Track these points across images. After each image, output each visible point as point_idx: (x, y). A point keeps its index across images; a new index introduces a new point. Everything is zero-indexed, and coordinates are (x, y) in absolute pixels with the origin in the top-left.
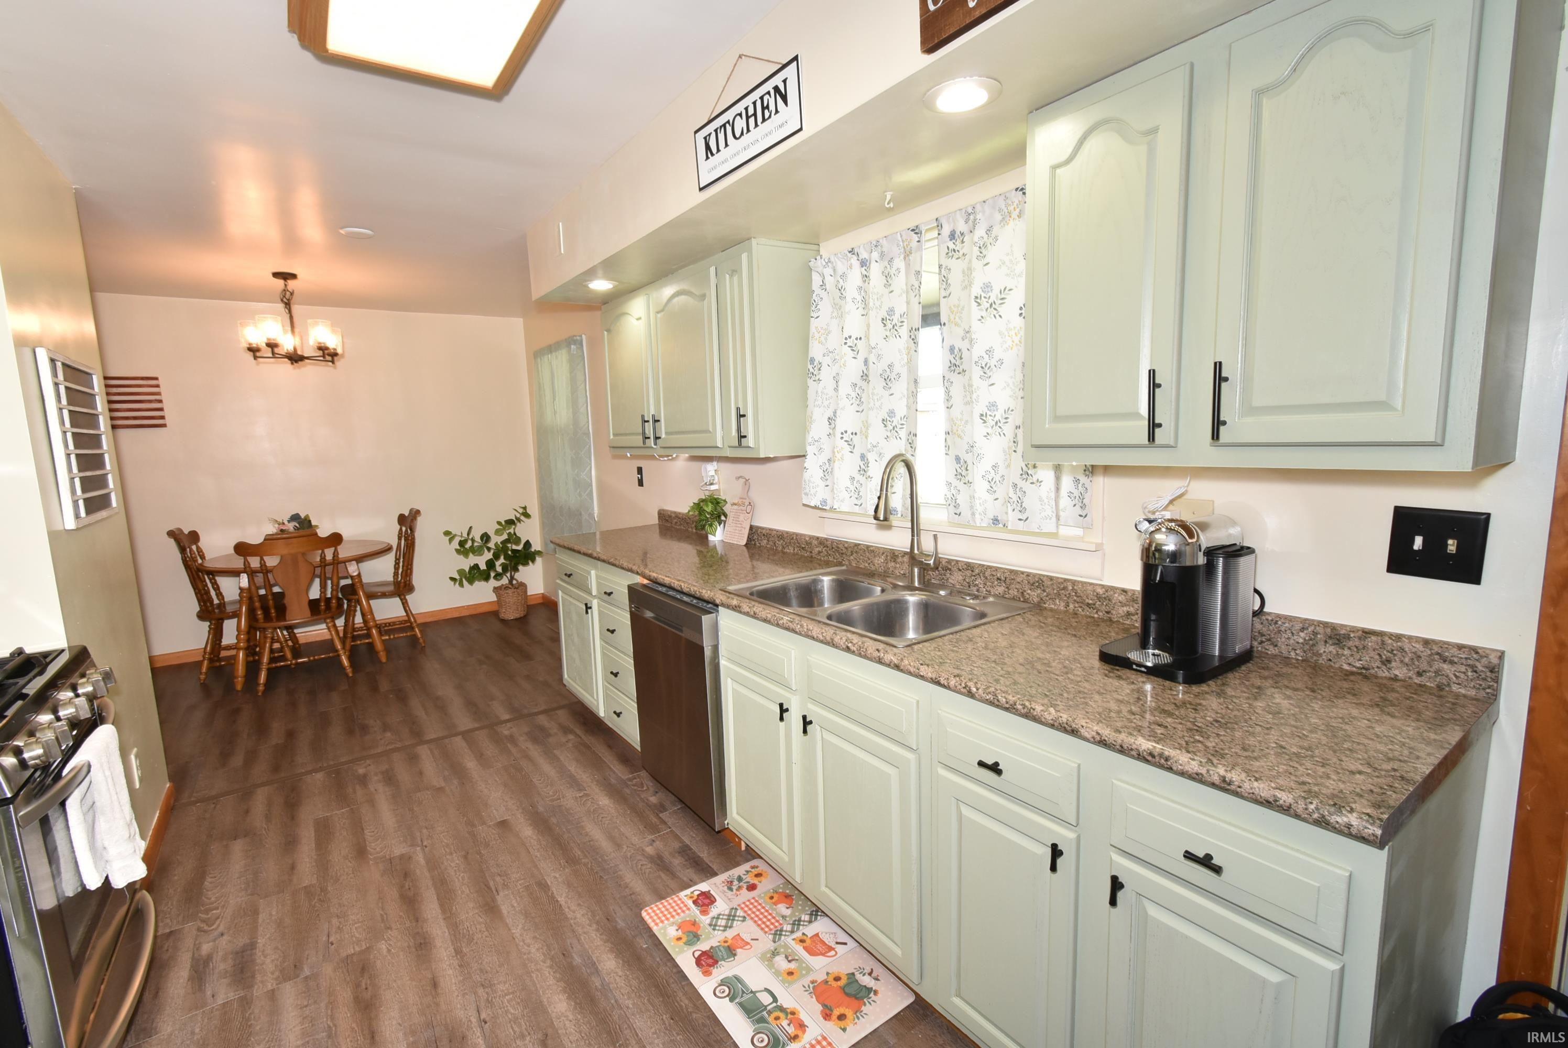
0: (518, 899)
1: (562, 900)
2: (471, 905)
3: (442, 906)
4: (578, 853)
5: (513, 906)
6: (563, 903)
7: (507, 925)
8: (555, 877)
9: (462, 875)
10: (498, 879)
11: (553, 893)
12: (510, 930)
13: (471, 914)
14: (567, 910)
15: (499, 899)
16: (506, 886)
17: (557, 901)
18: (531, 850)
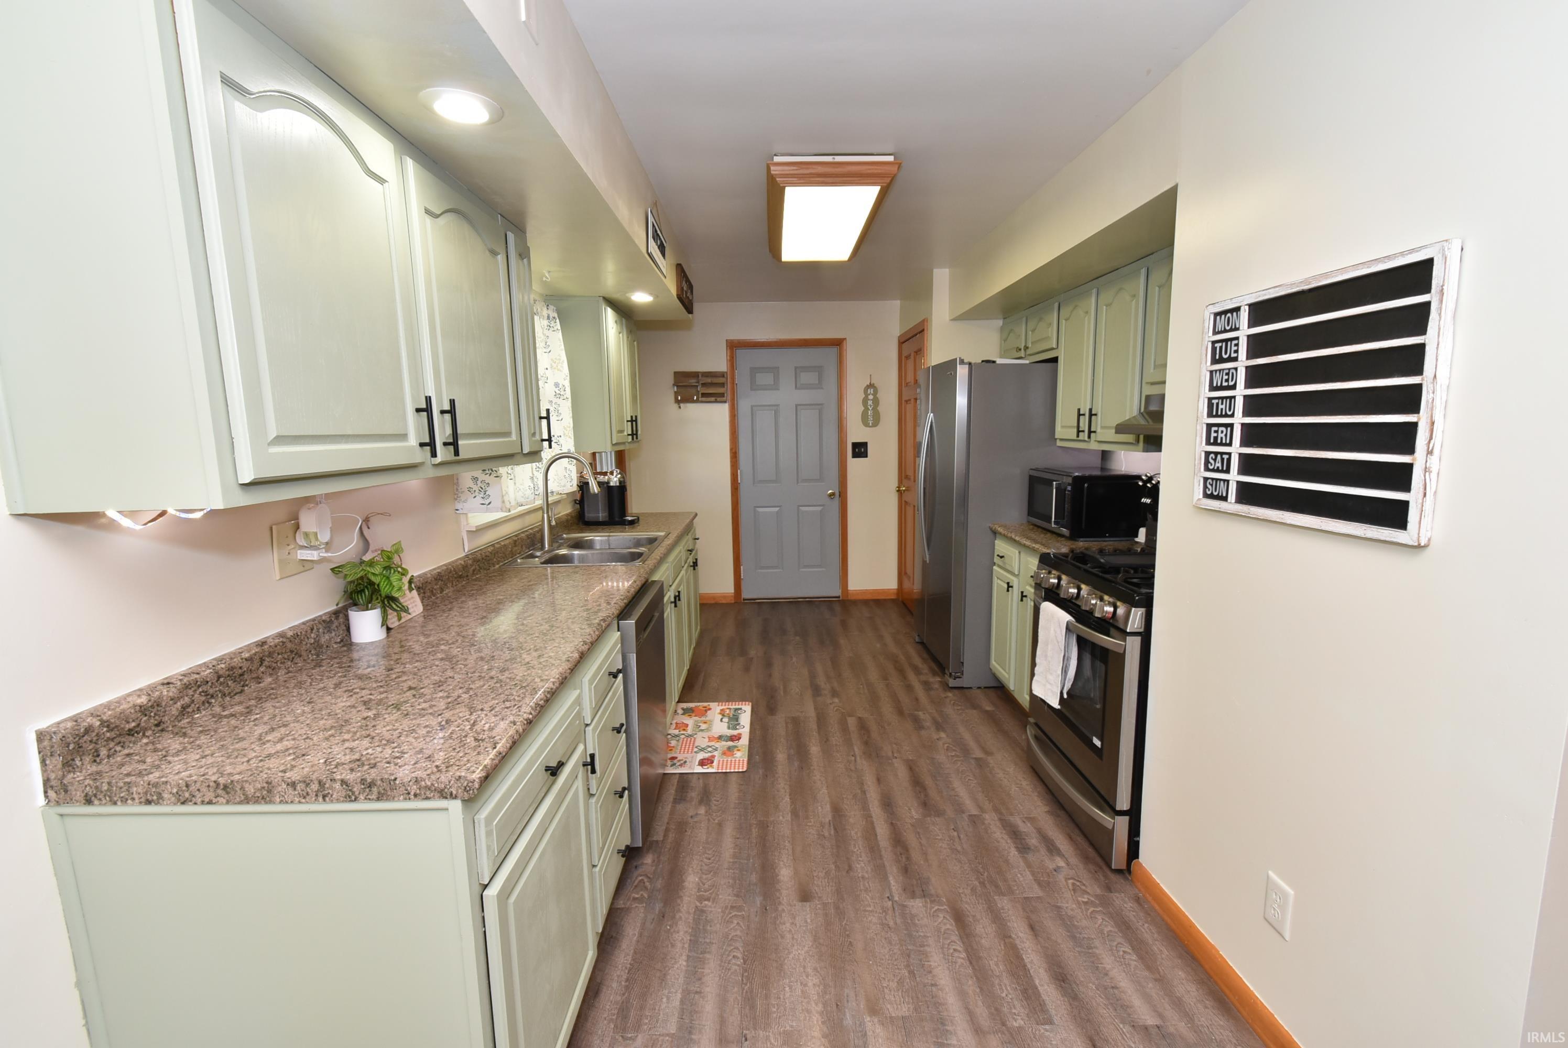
0: (816, 812)
1: (787, 799)
2: (851, 820)
3: (873, 828)
4: (755, 831)
5: (822, 807)
6: (788, 796)
7: (829, 797)
8: (783, 817)
9: (855, 850)
10: (826, 834)
11: (791, 806)
12: (828, 793)
13: (852, 813)
14: (788, 791)
15: (829, 817)
16: (822, 825)
17: (790, 799)
18: (791, 852)
